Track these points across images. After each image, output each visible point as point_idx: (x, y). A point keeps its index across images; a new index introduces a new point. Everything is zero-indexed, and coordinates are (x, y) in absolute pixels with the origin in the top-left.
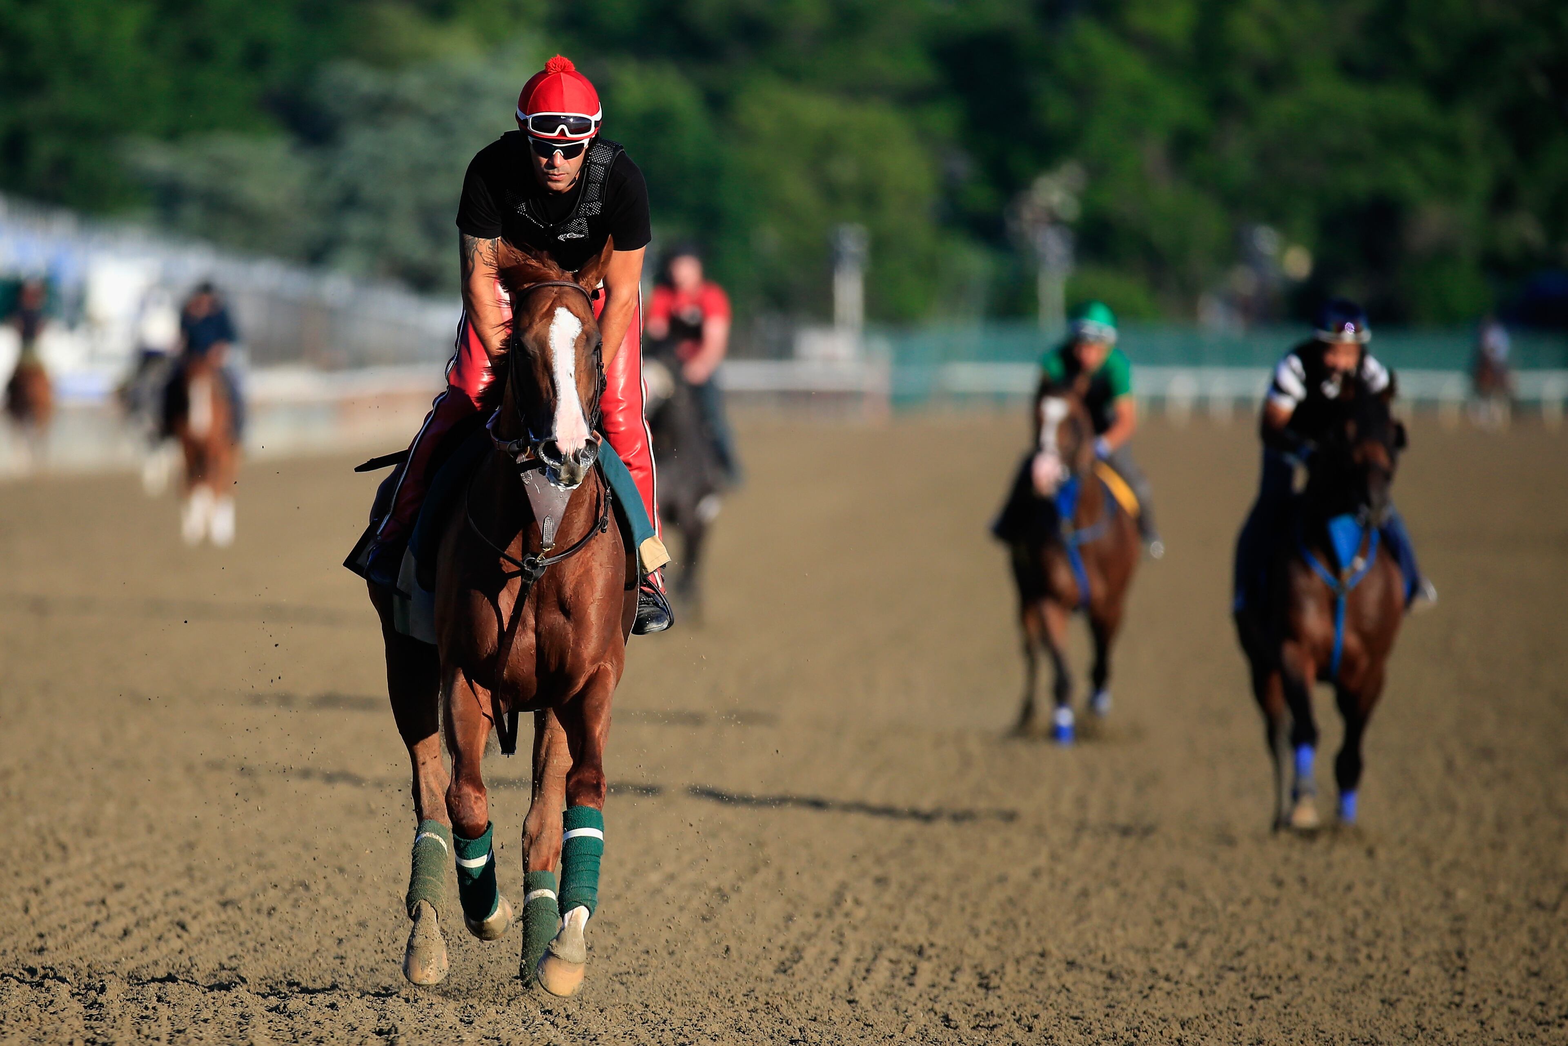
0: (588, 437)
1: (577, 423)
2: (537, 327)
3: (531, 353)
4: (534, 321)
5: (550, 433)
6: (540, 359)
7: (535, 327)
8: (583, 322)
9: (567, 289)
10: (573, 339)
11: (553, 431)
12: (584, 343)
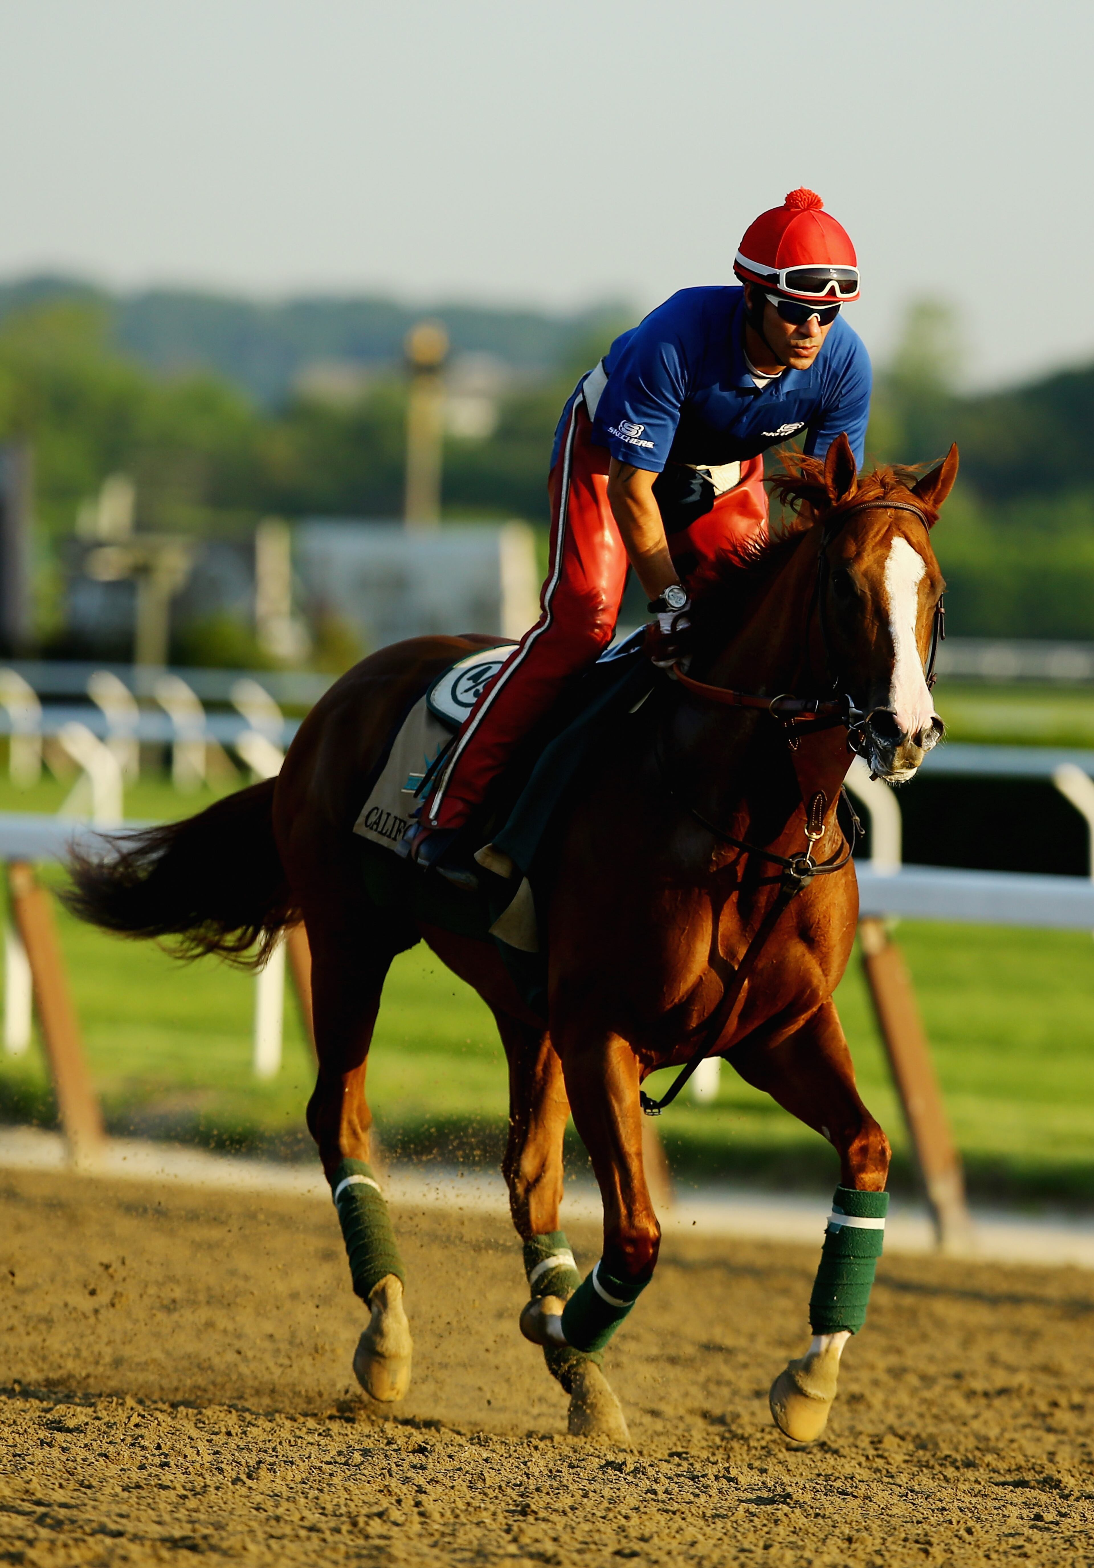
0: (934, 715)
1: (922, 693)
2: (868, 560)
3: (859, 591)
4: (864, 550)
5: (886, 701)
6: (870, 603)
7: (866, 559)
8: (927, 563)
9: (906, 514)
10: (915, 582)
11: (891, 699)
12: (927, 590)
